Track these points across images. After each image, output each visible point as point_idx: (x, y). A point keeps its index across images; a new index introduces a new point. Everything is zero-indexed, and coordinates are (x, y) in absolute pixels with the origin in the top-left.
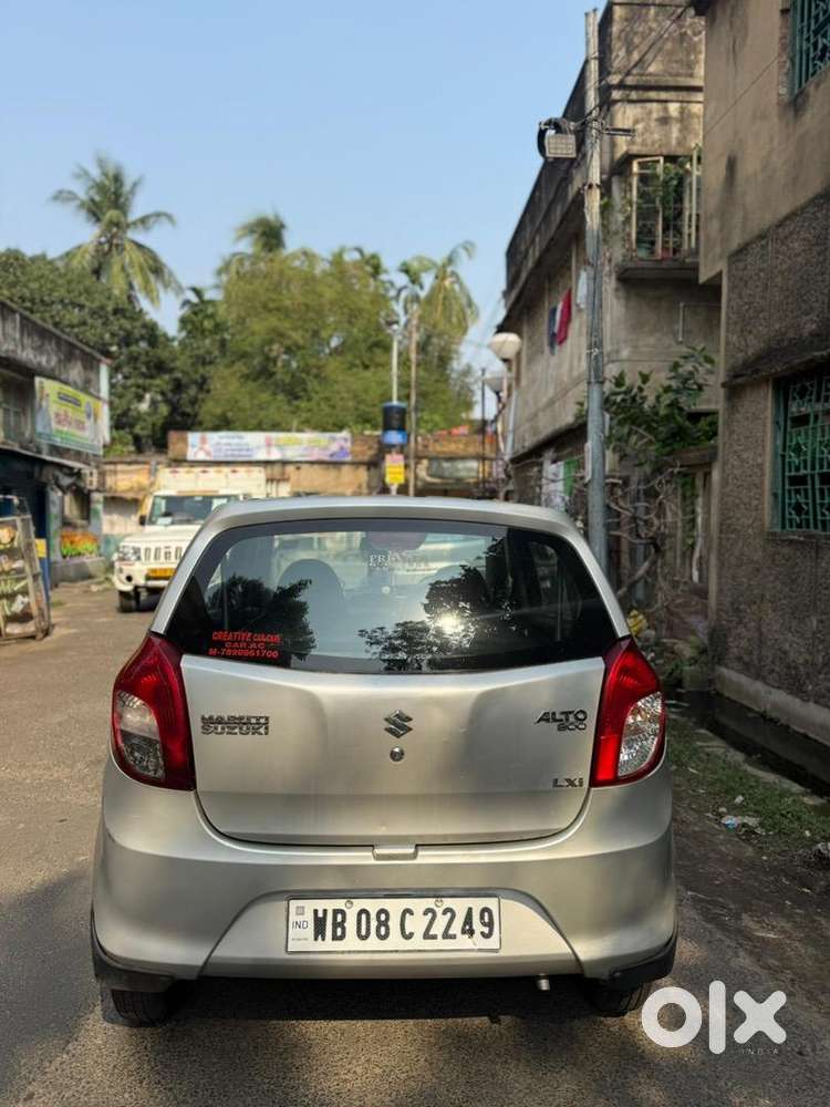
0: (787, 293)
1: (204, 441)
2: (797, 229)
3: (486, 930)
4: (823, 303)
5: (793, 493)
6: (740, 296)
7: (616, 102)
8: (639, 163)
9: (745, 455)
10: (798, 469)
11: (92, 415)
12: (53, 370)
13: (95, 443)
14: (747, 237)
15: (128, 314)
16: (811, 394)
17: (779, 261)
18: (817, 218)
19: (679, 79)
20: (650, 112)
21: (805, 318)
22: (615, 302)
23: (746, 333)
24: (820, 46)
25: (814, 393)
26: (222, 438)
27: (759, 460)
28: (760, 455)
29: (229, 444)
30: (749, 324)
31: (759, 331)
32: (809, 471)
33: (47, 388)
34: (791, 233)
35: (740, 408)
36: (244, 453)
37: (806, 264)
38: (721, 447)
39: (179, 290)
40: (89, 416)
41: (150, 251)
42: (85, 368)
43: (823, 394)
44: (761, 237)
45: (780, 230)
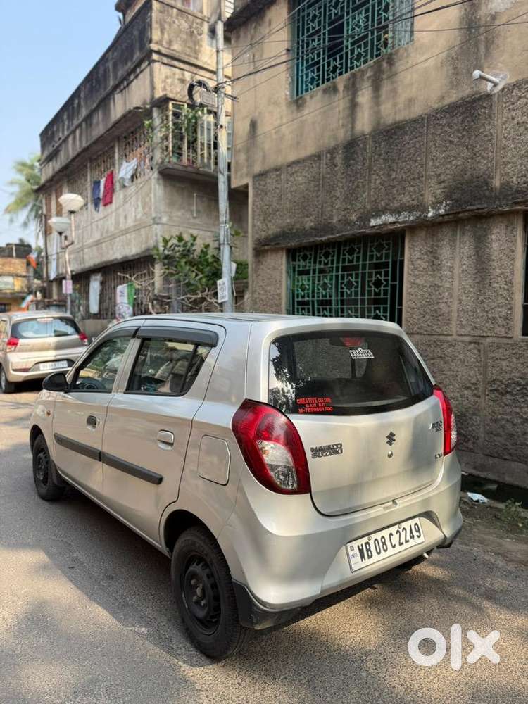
0: (295, 204)
2: (300, 170)
3: (418, 534)
4: (318, 212)
5: (300, 310)
6: (262, 200)
7: (155, 61)
8: (173, 104)
9: (268, 288)
10: (303, 297)
14: (266, 167)
16: (310, 259)
17: (289, 185)
18: (313, 167)
19: (191, 58)
20: (174, 74)
21: (307, 219)
22: (157, 186)
23: (266, 222)
24: (310, 77)
25: (313, 258)
27: (278, 291)
28: (279, 289)
30: (269, 216)
31: (276, 222)
32: (310, 299)
34: (296, 172)
35: (264, 263)
37: (306, 190)
38: (250, 283)
43: (318, 260)
44: (277, 169)
45: (289, 168)
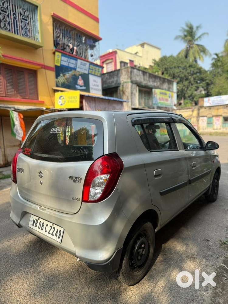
1: (209, 100)
3: (59, 236)
11: (171, 97)
12: (158, 86)
13: (172, 104)
15: (193, 66)
26: (214, 98)
29: (217, 100)
33: (156, 92)
36: (222, 102)
39: (211, 55)
40: (170, 97)
41: (201, 46)
42: (169, 84)
